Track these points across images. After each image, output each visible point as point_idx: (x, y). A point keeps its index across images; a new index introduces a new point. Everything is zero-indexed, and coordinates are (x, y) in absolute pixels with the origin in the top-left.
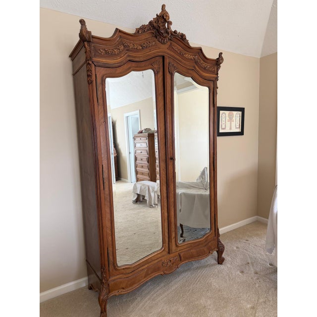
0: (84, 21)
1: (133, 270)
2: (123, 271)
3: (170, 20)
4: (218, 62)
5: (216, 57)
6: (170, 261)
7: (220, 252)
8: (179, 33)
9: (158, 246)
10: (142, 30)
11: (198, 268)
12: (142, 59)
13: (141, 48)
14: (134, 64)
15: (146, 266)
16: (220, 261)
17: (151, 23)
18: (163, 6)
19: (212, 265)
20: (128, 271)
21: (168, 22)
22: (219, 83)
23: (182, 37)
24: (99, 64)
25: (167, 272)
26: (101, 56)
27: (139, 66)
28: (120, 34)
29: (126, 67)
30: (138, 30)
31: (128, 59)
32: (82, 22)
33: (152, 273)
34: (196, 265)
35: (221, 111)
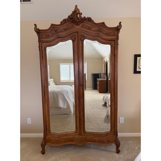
1: (58, 136)
2: (53, 135)
3: (80, 12)
8: (87, 17)
13: (64, 30)
15: (65, 137)
17: (69, 17)
18: (76, 6)
20: (56, 136)
25: (78, 144)
26: (44, 38)
28: (54, 26)
32: (35, 25)
33: (69, 141)
35: (138, 57)
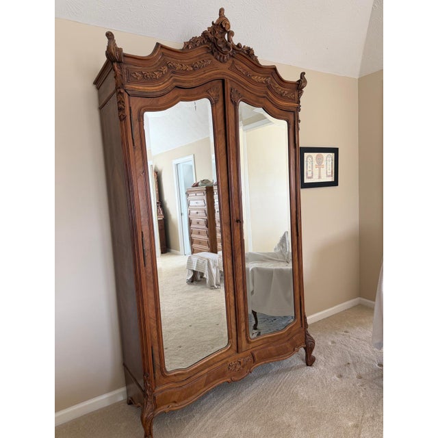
0: (112, 35)
1: (188, 376)
2: (174, 378)
3: (231, 29)
4: (299, 86)
5: (296, 78)
6: (240, 362)
7: (309, 348)
8: (244, 46)
9: (223, 342)
10: (192, 44)
11: (278, 372)
12: (194, 84)
13: (192, 69)
14: (182, 92)
15: (206, 370)
16: (310, 361)
17: (204, 34)
18: (221, 11)
19: (299, 367)
20: (181, 378)
21: (228, 33)
22: (301, 115)
23: (249, 53)
24: (134, 93)
25: (235, 379)
26: (138, 82)
27: (190, 93)
28: (163, 50)
29: (171, 95)
30: (187, 45)
31: (175, 84)
32: (110, 36)
33: (215, 380)
34: (275, 368)
35: (305, 154)
